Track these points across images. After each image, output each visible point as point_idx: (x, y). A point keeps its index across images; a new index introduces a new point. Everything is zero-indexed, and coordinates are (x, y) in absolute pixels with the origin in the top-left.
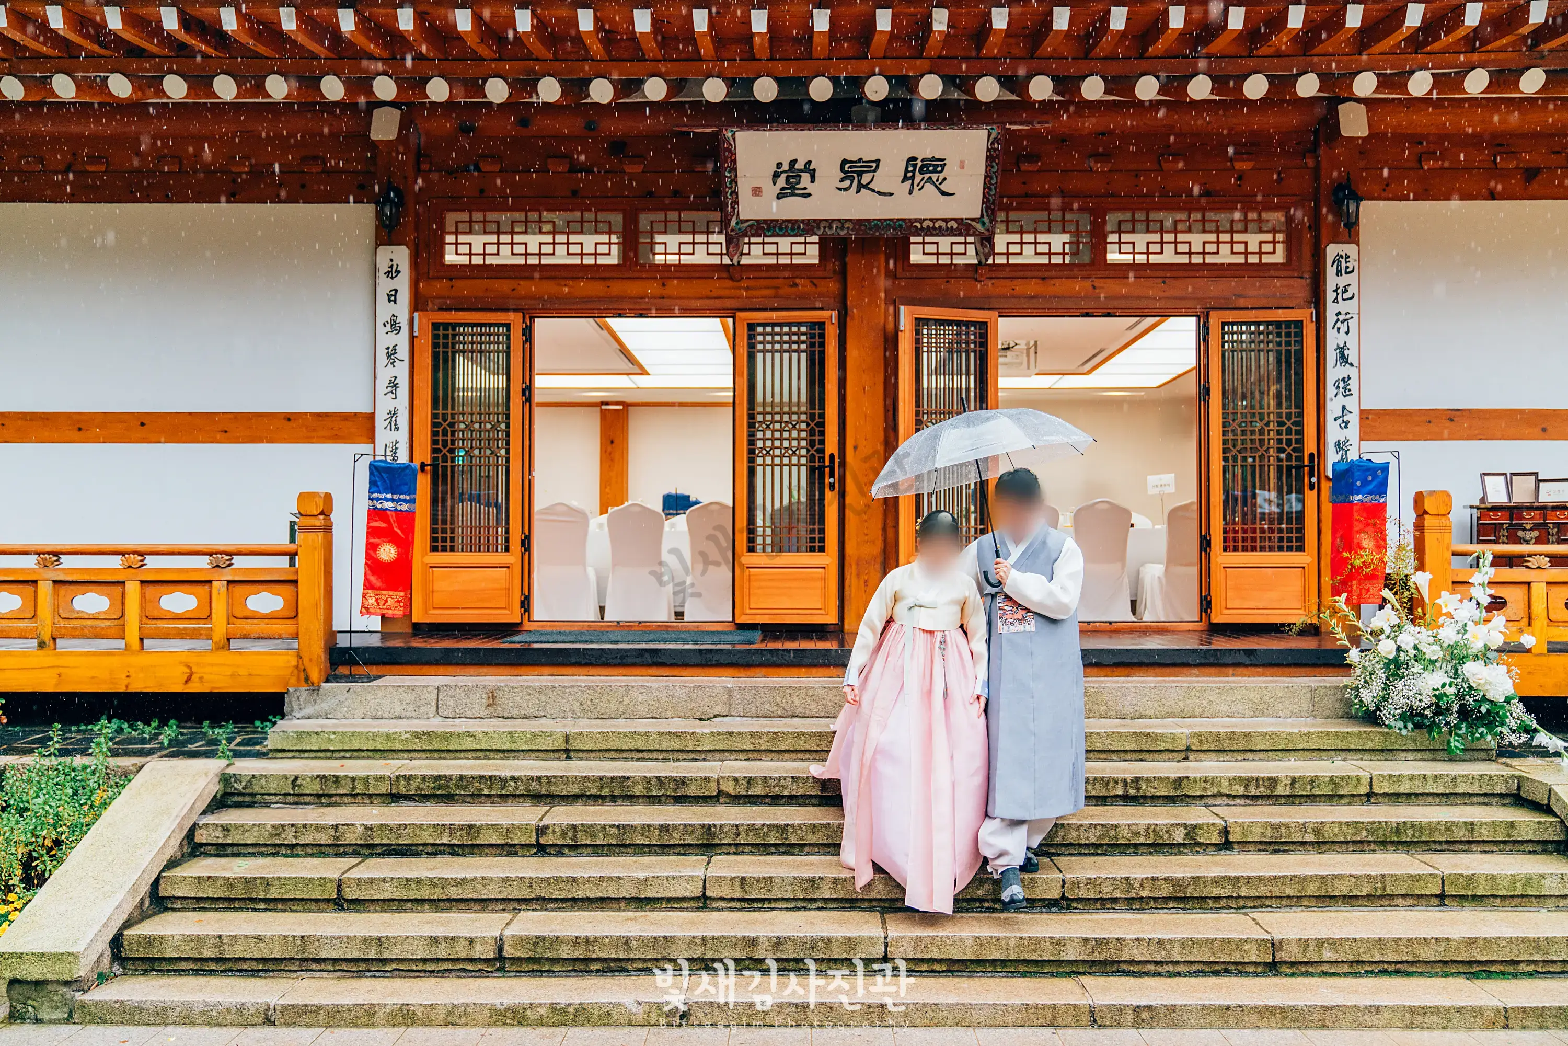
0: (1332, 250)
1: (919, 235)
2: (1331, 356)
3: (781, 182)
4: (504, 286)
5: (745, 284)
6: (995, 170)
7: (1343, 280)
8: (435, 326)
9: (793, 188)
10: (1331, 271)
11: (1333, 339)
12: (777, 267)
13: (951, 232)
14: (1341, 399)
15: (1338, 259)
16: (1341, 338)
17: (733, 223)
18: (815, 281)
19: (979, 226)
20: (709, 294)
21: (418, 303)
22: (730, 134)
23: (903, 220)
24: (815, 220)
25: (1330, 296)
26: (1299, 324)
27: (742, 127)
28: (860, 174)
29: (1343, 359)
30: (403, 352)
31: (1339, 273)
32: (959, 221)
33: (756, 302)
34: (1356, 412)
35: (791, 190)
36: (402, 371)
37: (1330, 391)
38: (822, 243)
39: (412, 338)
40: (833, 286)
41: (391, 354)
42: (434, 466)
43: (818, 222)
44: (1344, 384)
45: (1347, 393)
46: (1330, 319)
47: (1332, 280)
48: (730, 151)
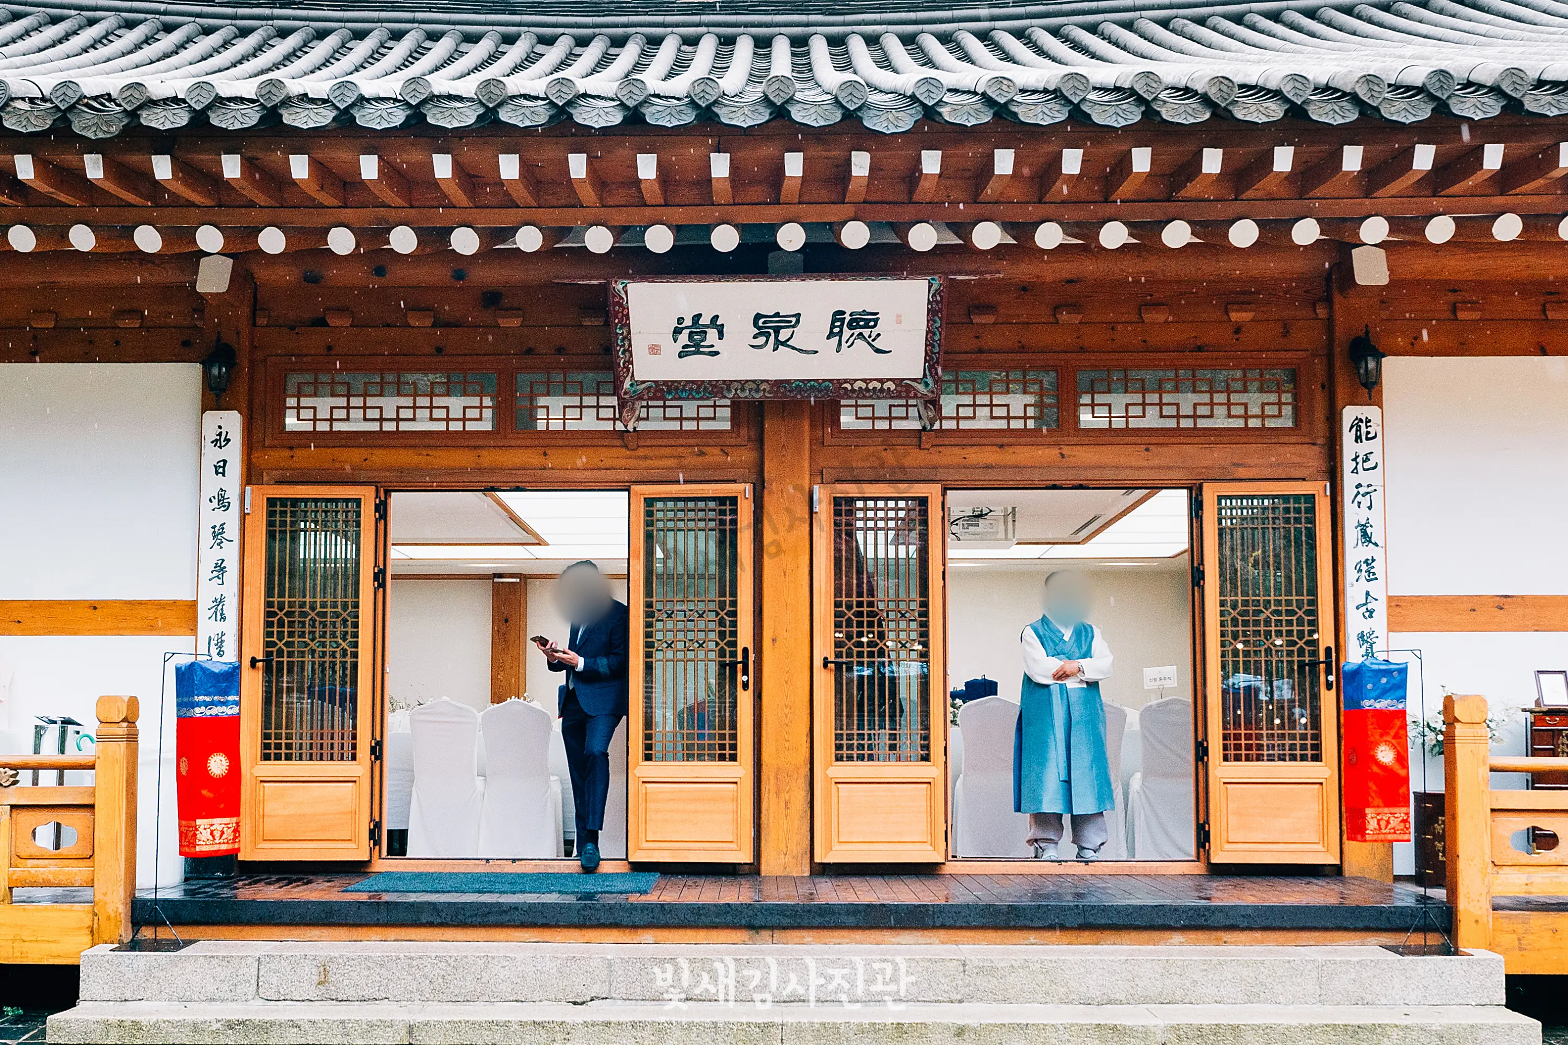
0: (1349, 414)
1: (850, 398)
2: (1351, 534)
3: (684, 338)
4: (355, 456)
5: (641, 452)
6: (938, 325)
7: (1364, 448)
8: (271, 502)
9: (697, 345)
10: (1348, 437)
11: (1352, 515)
12: (682, 433)
13: (889, 394)
14: (1364, 585)
15: (1357, 424)
16: (1363, 514)
17: (627, 384)
18: (724, 448)
19: (921, 388)
20: (601, 464)
21: (251, 476)
22: (620, 287)
23: (830, 381)
24: (724, 381)
25: (1348, 465)
26: (1311, 498)
27: (633, 278)
28: (777, 331)
29: (1366, 537)
30: (232, 531)
31: (1358, 439)
32: (899, 382)
33: (655, 474)
34: (1383, 601)
35: (695, 347)
36: (230, 553)
37: (1350, 574)
38: (736, 406)
39: (243, 516)
40: (746, 456)
41: (218, 534)
42: (268, 663)
43: (728, 384)
44: (1368, 568)
45: (1371, 577)
46: (1349, 491)
47: (1349, 447)
48: (621, 305)
